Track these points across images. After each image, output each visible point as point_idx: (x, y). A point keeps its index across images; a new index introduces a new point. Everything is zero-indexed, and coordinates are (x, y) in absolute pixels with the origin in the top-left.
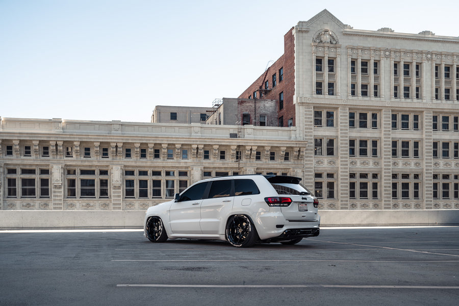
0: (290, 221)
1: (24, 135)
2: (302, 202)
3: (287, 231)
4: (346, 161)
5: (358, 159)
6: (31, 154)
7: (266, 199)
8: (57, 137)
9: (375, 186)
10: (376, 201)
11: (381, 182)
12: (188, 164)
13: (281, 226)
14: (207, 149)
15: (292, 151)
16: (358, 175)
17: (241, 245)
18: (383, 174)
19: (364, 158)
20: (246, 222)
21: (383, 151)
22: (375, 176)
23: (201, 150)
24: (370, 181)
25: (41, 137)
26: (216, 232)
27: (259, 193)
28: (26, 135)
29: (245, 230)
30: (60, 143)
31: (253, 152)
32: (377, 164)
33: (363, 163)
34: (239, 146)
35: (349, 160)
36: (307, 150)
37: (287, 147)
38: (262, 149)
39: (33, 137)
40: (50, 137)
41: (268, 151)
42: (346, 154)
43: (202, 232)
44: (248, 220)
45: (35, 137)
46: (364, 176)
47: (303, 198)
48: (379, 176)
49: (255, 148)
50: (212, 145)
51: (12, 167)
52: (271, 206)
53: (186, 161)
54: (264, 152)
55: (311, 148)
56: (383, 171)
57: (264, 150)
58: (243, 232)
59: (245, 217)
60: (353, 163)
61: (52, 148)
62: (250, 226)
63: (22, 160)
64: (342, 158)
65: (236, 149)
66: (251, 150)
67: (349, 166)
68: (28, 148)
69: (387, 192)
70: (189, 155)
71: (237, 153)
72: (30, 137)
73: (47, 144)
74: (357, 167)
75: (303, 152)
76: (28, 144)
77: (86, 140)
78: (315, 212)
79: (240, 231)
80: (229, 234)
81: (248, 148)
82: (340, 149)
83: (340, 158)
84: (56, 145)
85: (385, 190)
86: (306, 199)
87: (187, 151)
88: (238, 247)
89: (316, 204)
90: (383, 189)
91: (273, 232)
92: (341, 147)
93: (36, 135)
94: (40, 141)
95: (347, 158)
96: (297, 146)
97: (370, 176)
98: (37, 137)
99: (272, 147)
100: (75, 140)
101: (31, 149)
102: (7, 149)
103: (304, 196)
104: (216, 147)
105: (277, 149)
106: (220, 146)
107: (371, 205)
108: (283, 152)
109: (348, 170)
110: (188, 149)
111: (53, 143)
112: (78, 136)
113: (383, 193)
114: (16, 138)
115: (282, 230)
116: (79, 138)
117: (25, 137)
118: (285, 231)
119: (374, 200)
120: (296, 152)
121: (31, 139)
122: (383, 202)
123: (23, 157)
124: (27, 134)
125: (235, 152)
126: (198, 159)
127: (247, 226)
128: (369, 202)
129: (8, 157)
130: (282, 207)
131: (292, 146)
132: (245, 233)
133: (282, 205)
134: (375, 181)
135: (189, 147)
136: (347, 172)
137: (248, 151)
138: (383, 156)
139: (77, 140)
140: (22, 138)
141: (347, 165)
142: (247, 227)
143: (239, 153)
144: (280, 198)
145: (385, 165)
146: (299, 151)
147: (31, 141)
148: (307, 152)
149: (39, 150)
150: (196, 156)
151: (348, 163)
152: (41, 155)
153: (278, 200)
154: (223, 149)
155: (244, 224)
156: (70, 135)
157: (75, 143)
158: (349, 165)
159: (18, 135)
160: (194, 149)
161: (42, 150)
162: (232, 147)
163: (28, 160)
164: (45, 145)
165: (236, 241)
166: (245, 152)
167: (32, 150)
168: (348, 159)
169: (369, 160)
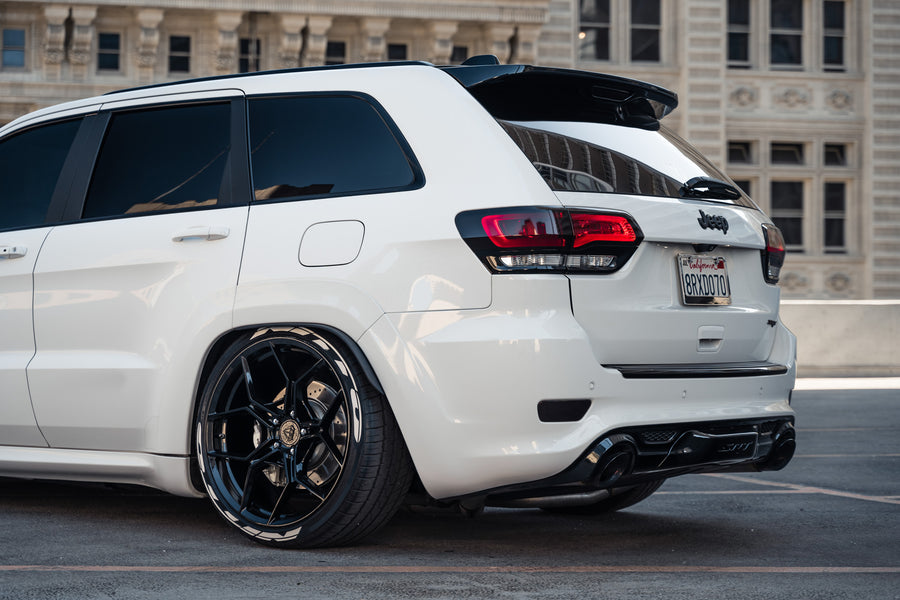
0: (630, 372)
2: (701, 248)
3: (607, 444)
4: (714, 88)
5: (765, 79)
7: (465, 220)
9: (835, 195)
10: (838, 263)
11: (860, 177)
12: (27, 92)
13: (569, 410)
14: (112, 24)
15: (484, 39)
16: (762, 151)
17: (293, 534)
18: (870, 146)
19: (787, 77)
20: (329, 376)
21: (868, 48)
22: (835, 154)
23: (84, 29)
24: (813, 175)
26: (128, 440)
27: (417, 180)
29: (322, 432)
31: (312, 44)
32: (841, 100)
33: (786, 98)
34: (251, 17)
35: (726, 80)
36: (545, 36)
37: (463, 25)
38: (351, 29)
41: (376, 40)
42: (713, 57)
43: (44, 438)
44: (343, 367)
46: (787, 152)
47: (706, 222)
48: (851, 155)
49: (320, 26)
50: (131, 11)
52: (507, 271)
53: (18, 77)
54: (362, 46)
55: (565, 29)
56: (871, 132)
57: (362, 34)
58: (305, 446)
59: (322, 343)
60: (744, 98)
62: (355, 402)
64: (694, 72)
65: (239, 29)
66: (305, 32)
67: (723, 110)
69: (884, 224)
70: (33, 53)
71: (244, 45)
74: (758, 112)
75: (528, 45)
78: (767, 311)
79: (290, 433)
80: (216, 457)
81: (293, 24)
82: (686, 37)
83: (685, 73)
85: (879, 216)
86: (720, 224)
87: (22, 33)
88: (273, 544)
89: (770, 258)
90: (869, 208)
91: (514, 450)
92: (695, 27)
95: (715, 73)
96: (507, 18)
97: (814, 154)
99: (396, 22)
103: (711, 209)
104: (152, 18)
105: (418, 32)
106: (170, 12)
107: (818, 279)
108: (444, 42)
109: (721, 128)
110: (29, 24)
113: (870, 225)
115: (571, 440)
118: (594, 446)
119: (830, 257)
120: (501, 44)
122: (869, 268)
125: (234, 42)
126: (70, 72)
127: (338, 403)
128: (811, 267)
130: (574, 278)
131: (483, 16)
132: (318, 451)
133: (574, 261)
134: (836, 174)
135: (33, 17)
136: (714, 135)
137: (292, 36)
138: (871, 70)
141: (716, 103)
142: (331, 414)
143: (252, 47)
144: (563, 215)
145: (879, 108)
146: (513, 41)
148: (547, 45)
150: (60, 57)
151: (723, 95)
153: (552, 229)
154: (181, 28)
155: (316, 390)
158: (724, 104)
160: (54, 27)
162: (222, 21)
165: (260, 499)
166: (279, 43)
168: (721, 80)
169: (811, 84)
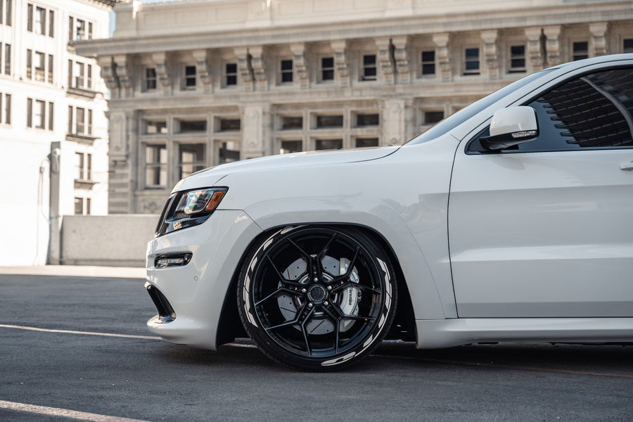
1: (460, 19)
6: (480, 70)
8: (544, 17)
25: (501, 20)
28: (464, 19)
30: (552, 33)
39: (480, 22)
40: (524, 19)
45: (486, 21)
51: (433, 107)
61: (532, 48)
63: (456, 85)
68: (473, 53)
72: (473, 22)
73: (519, 38)
76: (471, 43)
77: (622, 17)
84: (543, 39)
93: (489, 17)
94: (501, 32)
98: (491, 21)
100: (593, 19)
101: (481, 53)
102: (424, 60)
111: (534, 34)
112: (599, 9)
114: (441, 29)
116: (604, 13)
117: (463, 23)
121: (477, 27)
123: (459, 78)
124: (467, 14)
129: (426, 80)
139: (599, 18)
140: (455, 29)
147: (478, 32)
149: (500, 57)
152: (504, 70)
156: (577, 6)
157: (593, 29)
159: (445, 20)
161: (507, 56)
163: (470, 85)
164: (516, 41)
167: (482, 59)
